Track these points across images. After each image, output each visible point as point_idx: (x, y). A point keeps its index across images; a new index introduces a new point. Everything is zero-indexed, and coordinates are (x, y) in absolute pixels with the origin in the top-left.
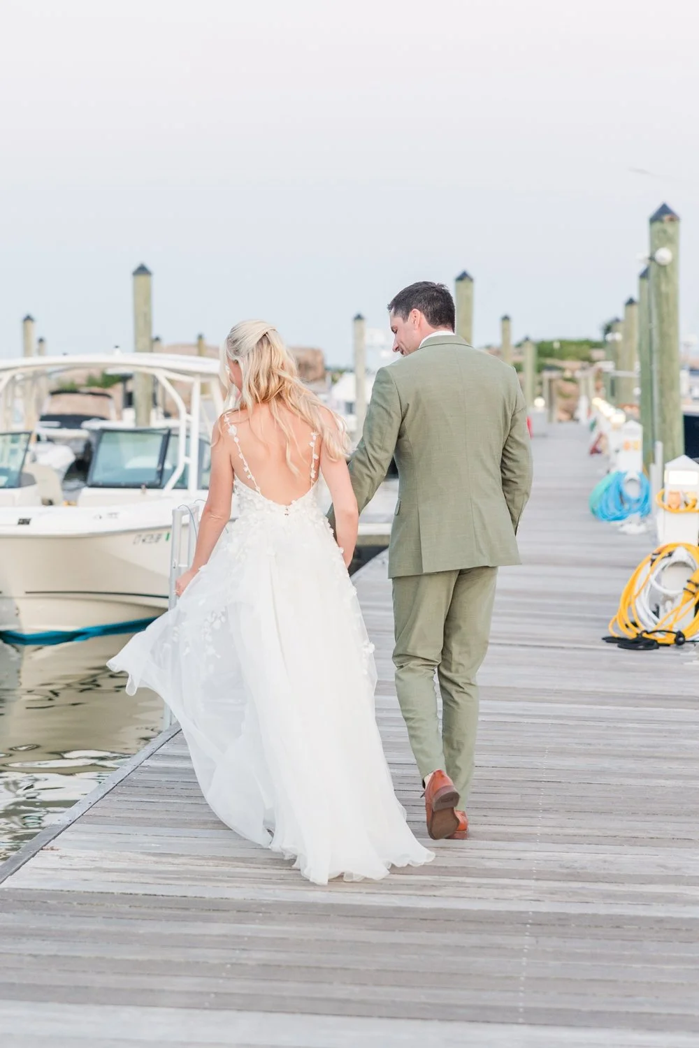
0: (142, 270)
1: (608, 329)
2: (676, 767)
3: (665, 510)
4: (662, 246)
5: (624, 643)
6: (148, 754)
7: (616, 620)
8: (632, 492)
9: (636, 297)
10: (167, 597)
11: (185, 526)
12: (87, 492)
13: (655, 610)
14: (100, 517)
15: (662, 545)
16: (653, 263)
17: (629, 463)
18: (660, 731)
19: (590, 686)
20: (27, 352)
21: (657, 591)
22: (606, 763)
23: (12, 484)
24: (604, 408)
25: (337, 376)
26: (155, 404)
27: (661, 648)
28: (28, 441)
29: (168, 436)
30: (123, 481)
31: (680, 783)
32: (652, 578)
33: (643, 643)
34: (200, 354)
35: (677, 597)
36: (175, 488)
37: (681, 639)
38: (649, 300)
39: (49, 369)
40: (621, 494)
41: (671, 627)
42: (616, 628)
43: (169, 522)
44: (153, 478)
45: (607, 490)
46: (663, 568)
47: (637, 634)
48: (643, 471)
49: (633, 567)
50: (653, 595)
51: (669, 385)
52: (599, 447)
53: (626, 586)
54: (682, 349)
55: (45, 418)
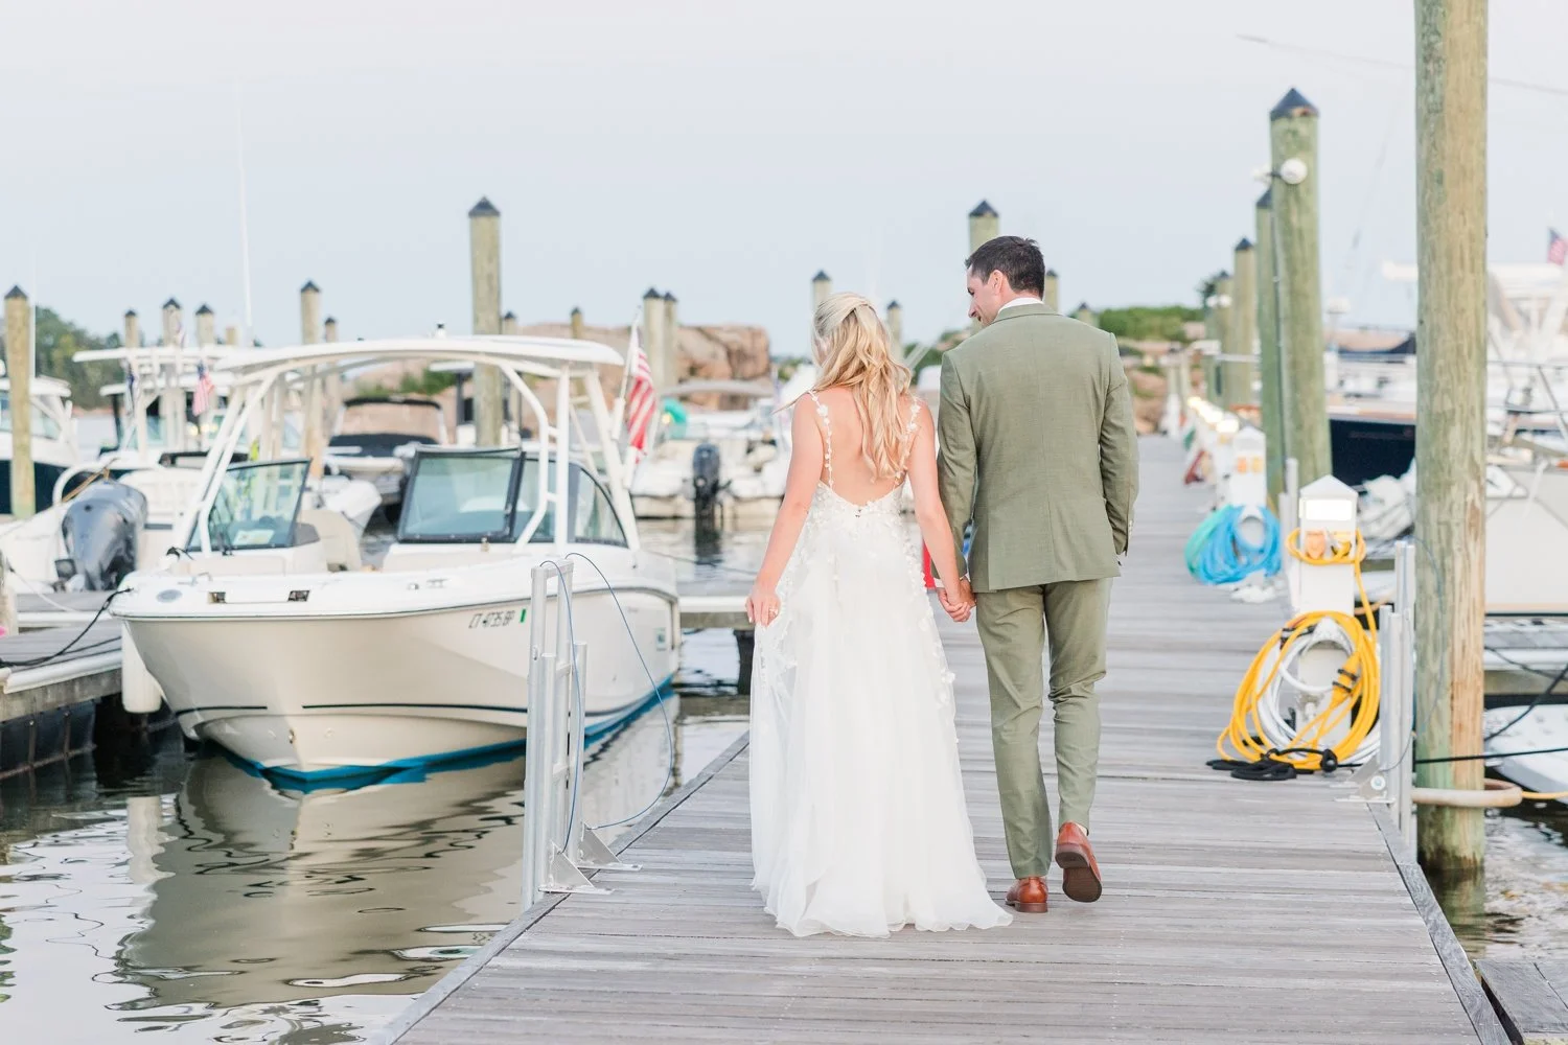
0: (484, 208)
1: (1210, 290)
2: (1326, 959)
3: (1301, 560)
4: (1292, 155)
5: (1241, 770)
6: (497, 949)
7: (1227, 735)
8: (1252, 537)
9: (1252, 238)
10: (525, 711)
11: (551, 598)
12: (397, 549)
13: (1289, 717)
14: (417, 587)
15: (1297, 616)
16: (1277, 181)
17: (1247, 492)
18: (1301, 905)
19: (1187, 836)
20: (308, 336)
21: (1293, 688)
22: (1216, 955)
23: (280, 542)
24: (1205, 411)
25: (788, 370)
26: (507, 417)
27: (1299, 776)
28: (305, 474)
29: (521, 461)
30: (453, 532)
31: (1332, 983)
32: (1283, 667)
33: (1270, 769)
34: (576, 336)
35: (1322, 696)
36: (531, 541)
37: (1331, 762)
38: (1273, 241)
39: (343, 362)
40: (1234, 541)
41: (1315, 743)
42: (1227, 746)
43: (528, 594)
44: (499, 526)
45: (1213, 533)
46: (1301, 652)
47: (1262, 755)
48: (1268, 506)
49: (1252, 651)
50: (1286, 693)
51: (1306, 371)
52: (1199, 473)
53: (1242, 682)
54: (1326, 318)
55: (338, 441)
